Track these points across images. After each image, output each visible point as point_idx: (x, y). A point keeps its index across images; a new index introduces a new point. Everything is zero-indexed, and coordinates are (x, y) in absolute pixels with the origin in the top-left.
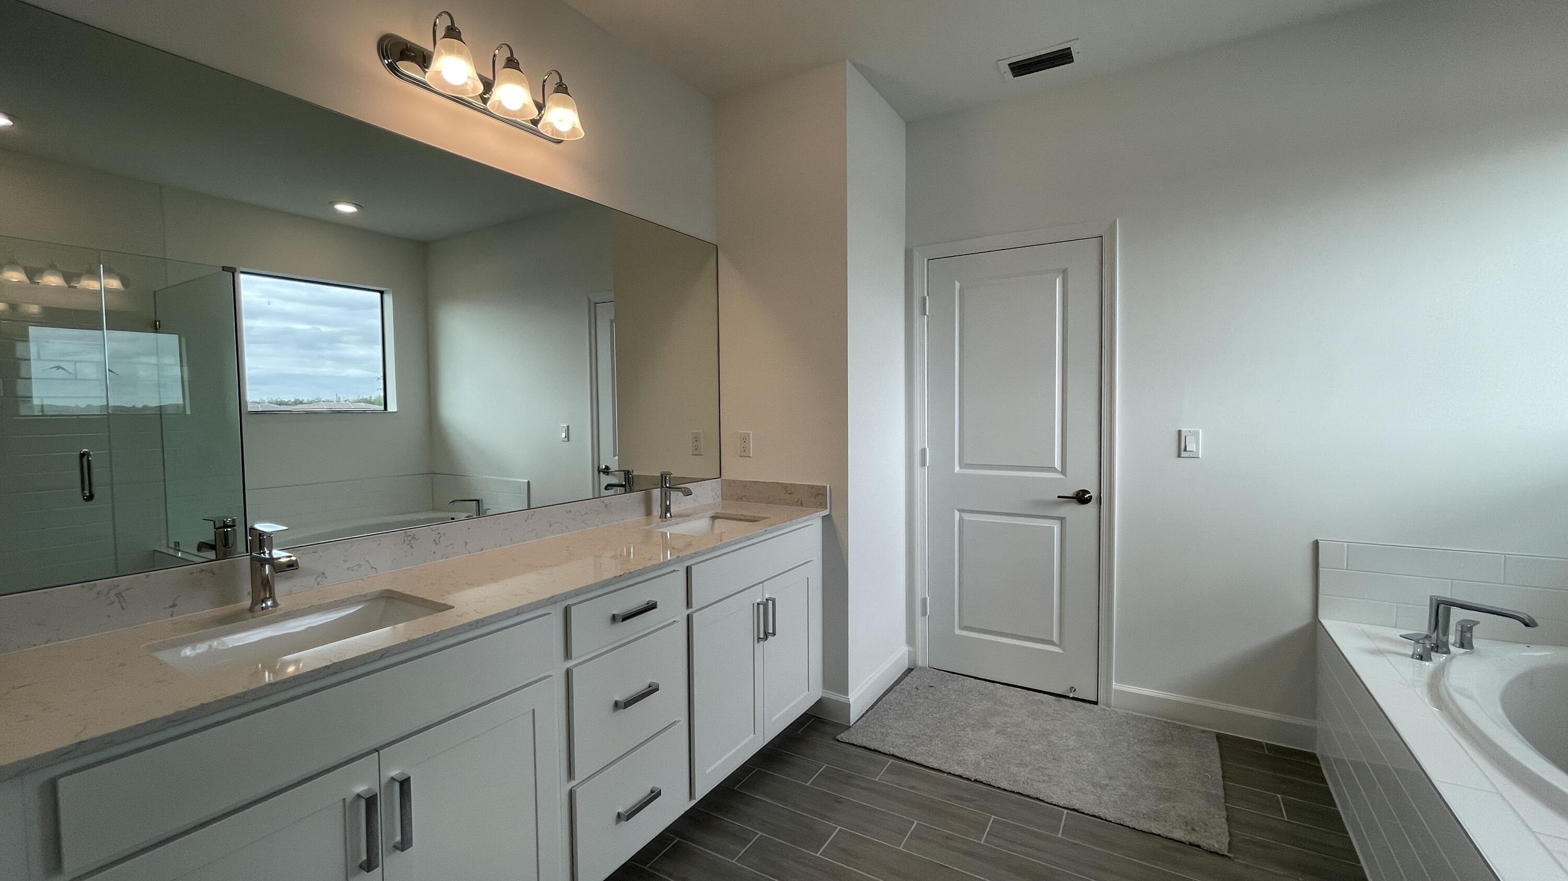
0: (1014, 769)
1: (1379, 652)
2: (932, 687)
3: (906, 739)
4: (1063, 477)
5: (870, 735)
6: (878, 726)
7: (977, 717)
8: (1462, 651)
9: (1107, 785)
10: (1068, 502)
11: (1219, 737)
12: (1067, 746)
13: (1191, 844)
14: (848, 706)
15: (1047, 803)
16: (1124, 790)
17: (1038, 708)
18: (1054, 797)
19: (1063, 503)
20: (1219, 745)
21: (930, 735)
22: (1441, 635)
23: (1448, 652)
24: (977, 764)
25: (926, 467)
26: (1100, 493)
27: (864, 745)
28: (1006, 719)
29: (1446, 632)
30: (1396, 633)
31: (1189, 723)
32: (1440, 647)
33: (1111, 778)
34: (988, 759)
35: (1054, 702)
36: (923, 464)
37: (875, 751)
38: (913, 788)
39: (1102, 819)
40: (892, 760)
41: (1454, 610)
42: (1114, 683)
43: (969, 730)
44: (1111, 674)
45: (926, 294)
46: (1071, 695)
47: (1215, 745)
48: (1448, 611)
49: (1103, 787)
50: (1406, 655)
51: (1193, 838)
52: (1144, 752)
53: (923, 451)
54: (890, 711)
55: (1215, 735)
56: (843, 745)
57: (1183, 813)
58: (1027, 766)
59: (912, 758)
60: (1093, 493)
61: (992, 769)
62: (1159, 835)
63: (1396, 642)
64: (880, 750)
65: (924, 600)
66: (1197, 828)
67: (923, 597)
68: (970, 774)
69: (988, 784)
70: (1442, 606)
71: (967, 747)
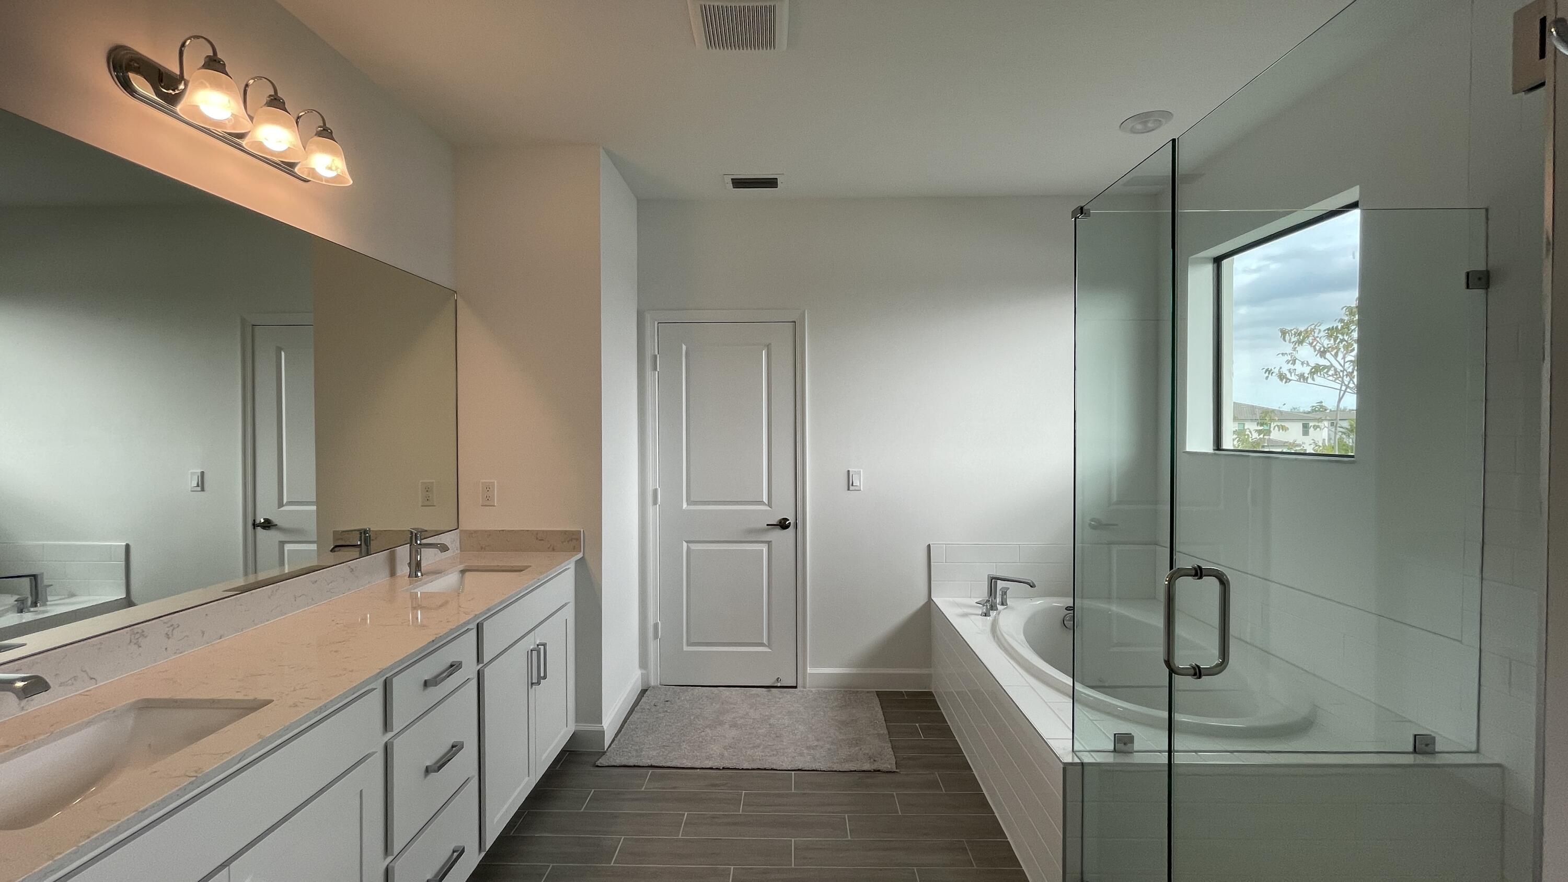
0: (749, 752)
1: (965, 615)
2: (667, 701)
3: (658, 750)
4: (770, 509)
5: (625, 754)
6: (631, 746)
7: (711, 718)
8: (1003, 607)
9: (817, 746)
10: (773, 528)
11: (879, 694)
12: (784, 724)
13: (875, 771)
14: (602, 733)
15: (780, 770)
16: (828, 746)
17: (756, 700)
18: (784, 764)
19: (770, 529)
20: (879, 699)
21: (678, 741)
22: (993, 599)
23: (997, 609)
24: (722, 756)
25: (658, 505)
26: (796, 520)
27: (623, 764)
28: (734, 715)
29: (995, 598)
30: (973, 601)
31: (859, 688)
32: (993, 607)
33: (818, 740)
34: (729, 749)
35: (766, 693)
36: (655, 503)
37: (635, 766)
38: (675, 788)
39: (818, 771)
40: (651, 771)
41: (999, 582)
42: (808, 669)
43: (708, 730)
44: (807, 662)
45: (656, 353)
46: (779, 685)
47: (876, 701)
48: (996, 583)
49: (815, 747)
50: (978, 615)
51: (875, 766)
52: (835, 716)
53: (655, 491)
54: (637, 730)
55: (875, 693)
56: (603, 769)
57: (867, 752)
58: (759, 747)
59: (669, 764)
60: (791, 520)
61: (734, 756)
62: (855, 771)
63: (971, 606)
64: (639, 764)
65: (656, 625)
66: (876, 759)
67: (655, 622)
68: (718, 764)
69: (734, 769)
70: (993, 580)
71: (710, 744)
